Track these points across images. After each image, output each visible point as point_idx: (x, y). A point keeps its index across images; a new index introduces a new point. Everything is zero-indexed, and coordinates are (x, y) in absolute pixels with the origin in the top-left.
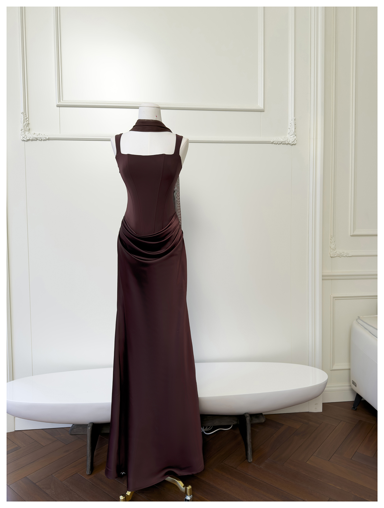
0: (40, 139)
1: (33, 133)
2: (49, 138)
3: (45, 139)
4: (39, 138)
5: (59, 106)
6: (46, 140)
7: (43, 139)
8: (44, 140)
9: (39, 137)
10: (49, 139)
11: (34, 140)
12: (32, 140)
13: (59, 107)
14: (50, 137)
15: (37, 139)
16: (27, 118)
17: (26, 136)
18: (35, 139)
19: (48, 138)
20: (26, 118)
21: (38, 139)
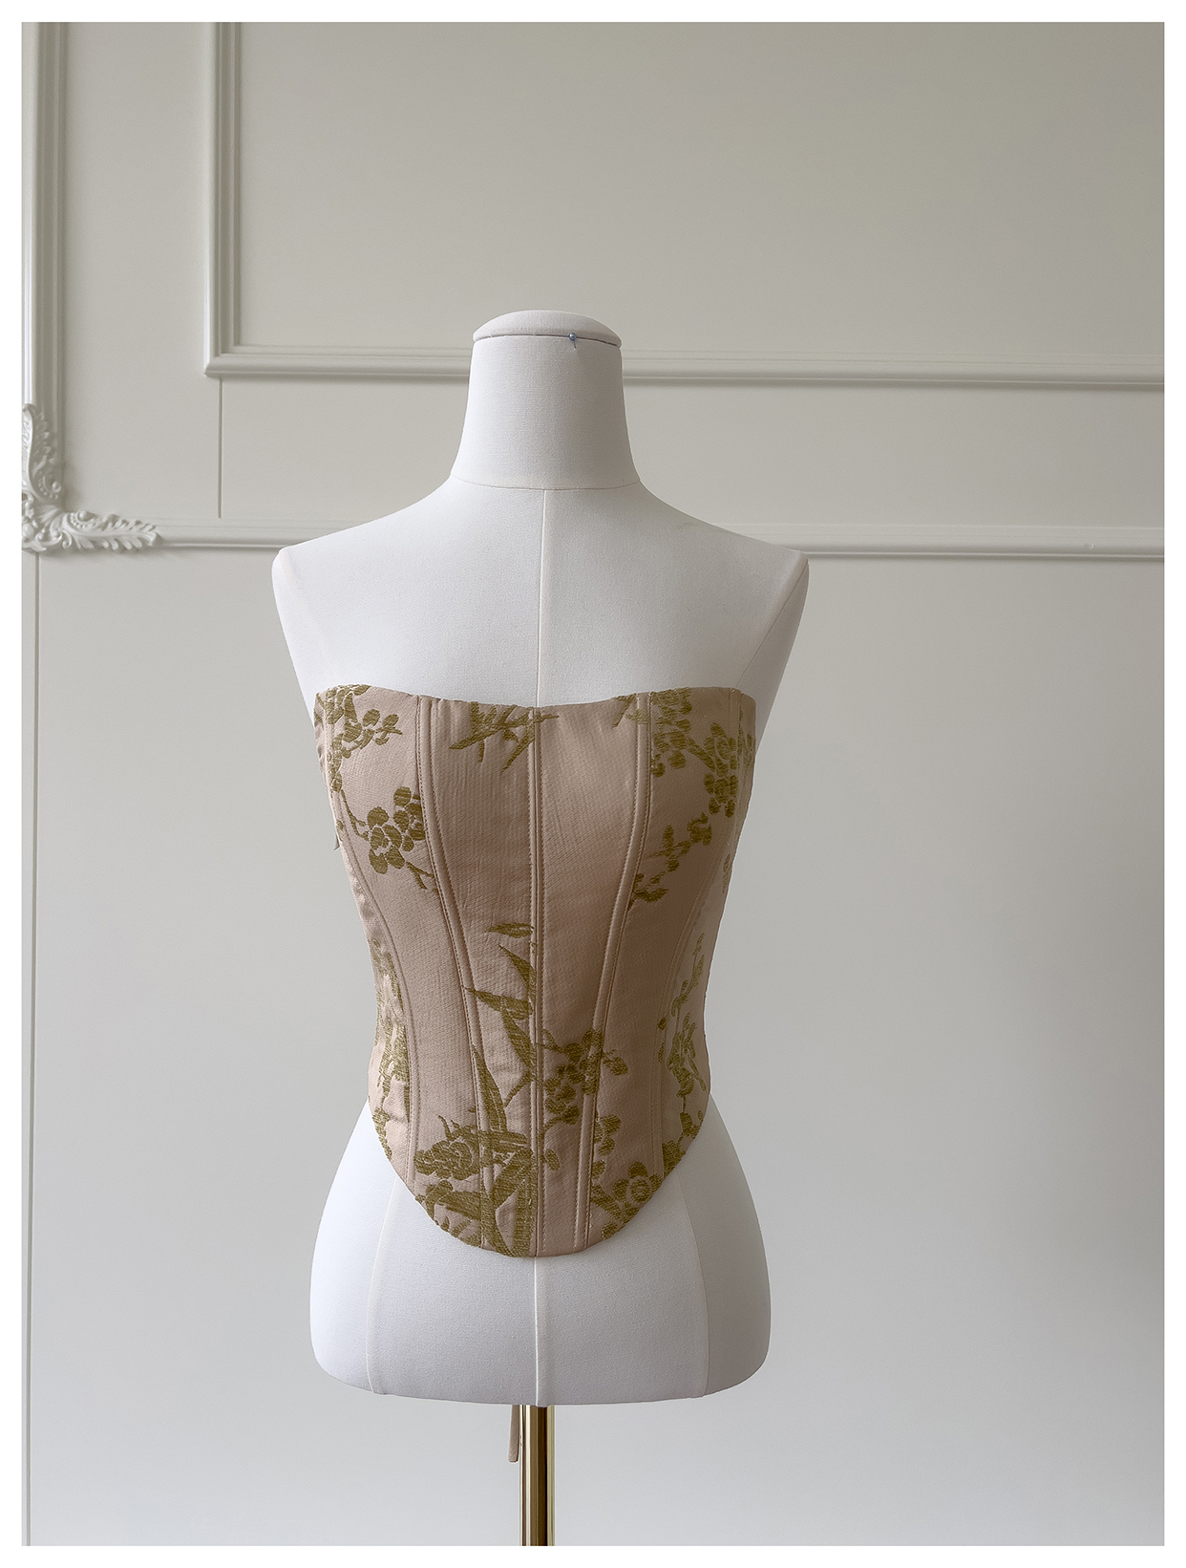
0: (115, 546)
1: (81, 516)
2: (159, 538)
3: (139, 545)
4: (106, 539)
5: (217, 374)
6: (144, 550)
7: (129, 546)
8: (136, 551)
9: (109, 531)
10: (161, 545)
11: (85, 551)
12: (76, 550)
13: (221, 378)
14: (165, 534)
15: (96, 548)
16: (52, 437)
17: (43, 531)
18: (91, 546)
19: (151, 538)
20: (47, 434)
21: (106, 545)
